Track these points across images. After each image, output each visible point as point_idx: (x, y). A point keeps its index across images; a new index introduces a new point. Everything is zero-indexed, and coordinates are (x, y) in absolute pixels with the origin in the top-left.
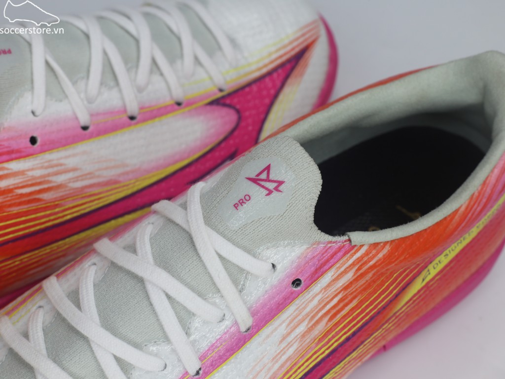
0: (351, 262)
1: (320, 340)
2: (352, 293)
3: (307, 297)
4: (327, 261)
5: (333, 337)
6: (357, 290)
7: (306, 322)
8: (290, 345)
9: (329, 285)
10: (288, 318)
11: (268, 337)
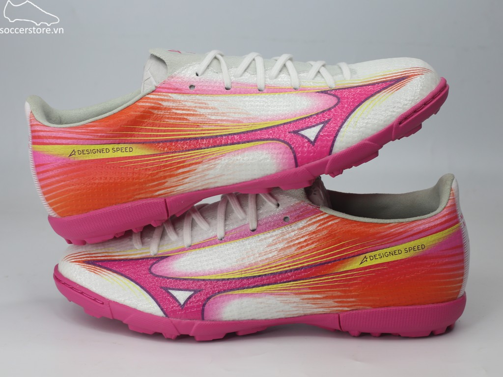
0: (317, 219)
1: (289, 259)
2: (313, 239)
3: (289, 229)
4: (305, 214)
5: (296, 261)
6: (317, 238)
7: (284, 243)
8: (272, 251)
9: (302, 228)
11: (262, 240)
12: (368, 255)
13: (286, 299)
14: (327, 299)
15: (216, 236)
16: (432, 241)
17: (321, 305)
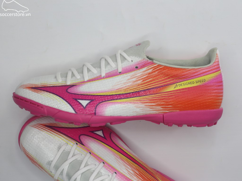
0: (152, 67)
1: (139, 85)
2: (151, 76)
3: (138, 72)
4: (146, 64)
7: (136, 78)
8: (130, 82)
9: (144, 71)
10: (132, 75)
11: (125, 77)
12: (178, 84)
13: (137, 105)
14: (158, 106)
15: (101, 76)
16: (209, 78)
17: (155, 109)
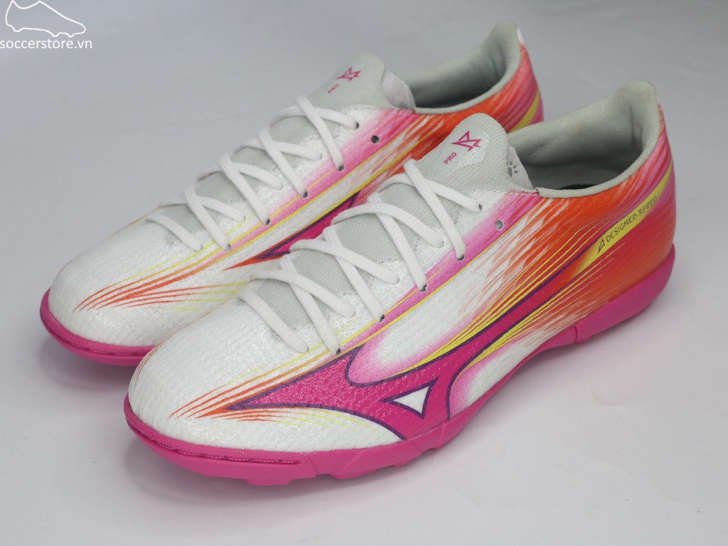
0: (540, 211)
1: (520, 281)
2: (542, 241)
3: (507, 239)
4: (521, 209)
5: (530, 281)
6: (546, 238)
7: (508, 261)
8: (496, 280)
9: (523, 231)
10: (493, 254)
11: (478, 268)
13: (530, 339)
14: (569, 315)
15: (416, 287)
